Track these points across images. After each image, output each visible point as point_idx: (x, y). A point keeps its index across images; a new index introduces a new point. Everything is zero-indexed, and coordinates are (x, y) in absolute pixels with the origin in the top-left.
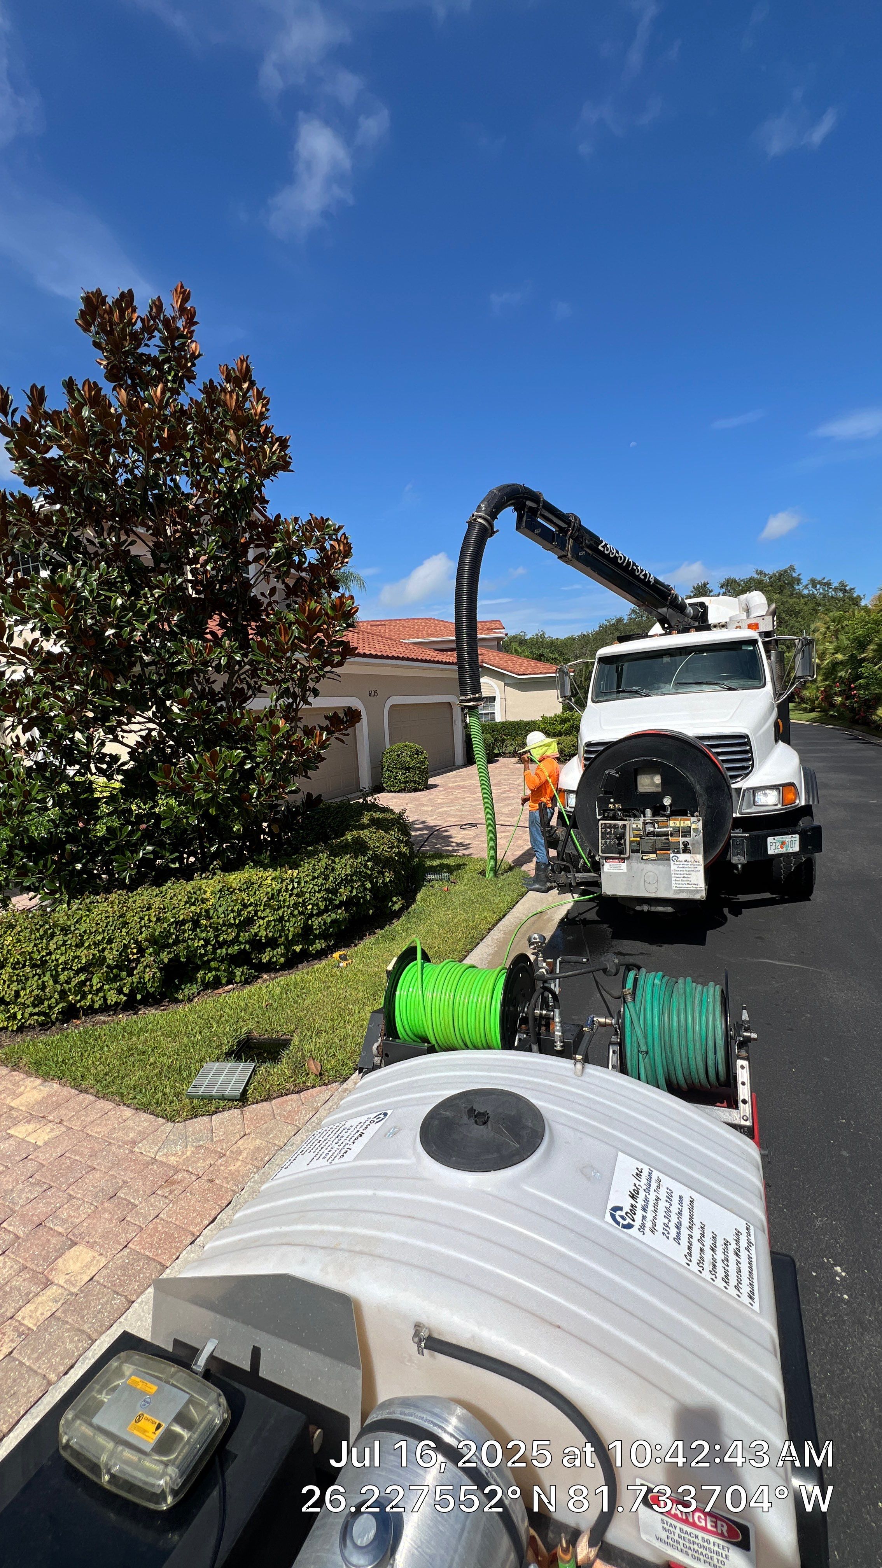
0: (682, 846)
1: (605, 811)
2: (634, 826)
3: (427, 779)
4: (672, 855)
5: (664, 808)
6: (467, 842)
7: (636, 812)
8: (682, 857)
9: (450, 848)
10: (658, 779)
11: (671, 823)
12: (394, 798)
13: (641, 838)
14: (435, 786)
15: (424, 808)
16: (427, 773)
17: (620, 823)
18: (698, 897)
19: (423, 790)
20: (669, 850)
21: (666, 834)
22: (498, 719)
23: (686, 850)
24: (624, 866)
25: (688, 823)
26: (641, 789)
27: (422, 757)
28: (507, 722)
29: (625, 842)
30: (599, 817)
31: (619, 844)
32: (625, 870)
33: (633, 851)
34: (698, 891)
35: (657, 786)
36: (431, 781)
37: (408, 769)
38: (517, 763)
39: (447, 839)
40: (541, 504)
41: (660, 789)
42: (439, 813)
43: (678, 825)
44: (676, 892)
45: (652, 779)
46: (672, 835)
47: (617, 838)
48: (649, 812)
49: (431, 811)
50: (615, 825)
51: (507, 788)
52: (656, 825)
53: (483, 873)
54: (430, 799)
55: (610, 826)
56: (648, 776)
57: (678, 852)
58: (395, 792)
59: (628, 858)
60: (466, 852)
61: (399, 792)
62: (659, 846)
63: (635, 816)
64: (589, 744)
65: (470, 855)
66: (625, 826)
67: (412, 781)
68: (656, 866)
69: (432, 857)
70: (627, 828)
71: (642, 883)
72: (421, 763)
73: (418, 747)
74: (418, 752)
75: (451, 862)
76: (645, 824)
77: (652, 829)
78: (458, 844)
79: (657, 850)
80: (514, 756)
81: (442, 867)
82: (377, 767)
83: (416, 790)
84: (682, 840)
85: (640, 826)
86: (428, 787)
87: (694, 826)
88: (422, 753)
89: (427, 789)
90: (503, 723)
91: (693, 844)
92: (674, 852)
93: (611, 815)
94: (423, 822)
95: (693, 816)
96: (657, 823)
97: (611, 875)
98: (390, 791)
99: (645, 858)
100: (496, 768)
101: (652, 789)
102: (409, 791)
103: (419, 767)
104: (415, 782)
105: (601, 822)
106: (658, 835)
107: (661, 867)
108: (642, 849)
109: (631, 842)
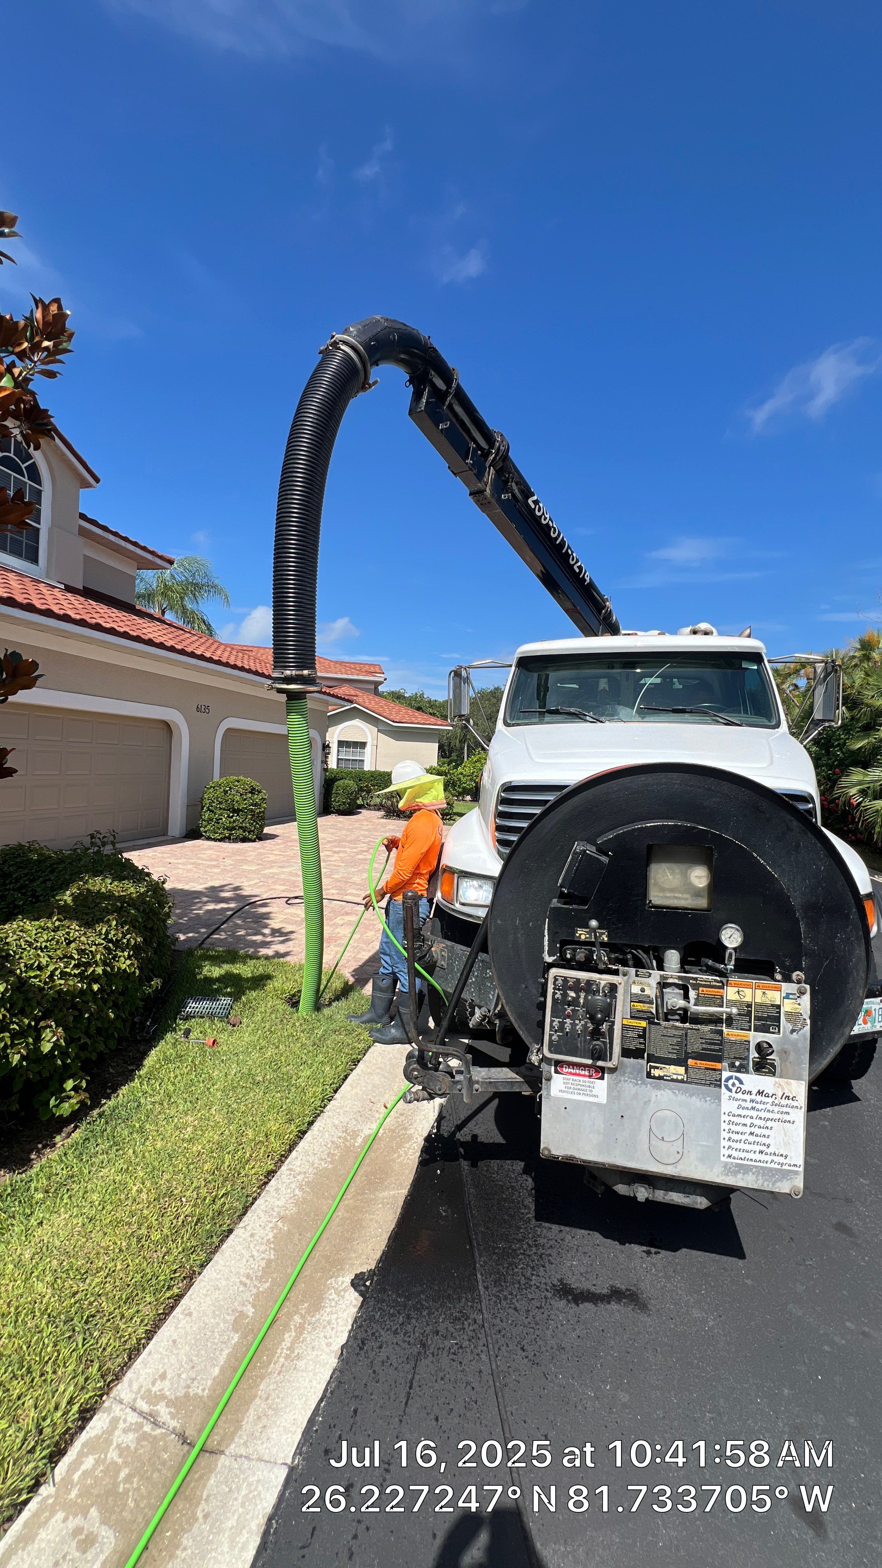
0: (753, 1054)
1: (564, 943)
2: (636, 989)
3: (262, 827)
4: (725, 1074)
5: (718, 951)
6: (289, 928)
7: (641, 954)
8: (752, 1081)
9: (258, 938)
10: (699, 877)
11: (731, 993)
12: (210, 848)
13: (651, 1022)
14: (272, 837)
15: (245, 867)
16: (263, 819)
17: (604, 979)
18: (784, 1187)
19: (254, 841)
20: (719, 1060)
21: (715, 1020)
22: (367, 767)
23: (763, 1066)
24: (600, 1088)
25: (774, 997)
26: (657, 896)
27: (257, 798)
28: (376, 771)
29: (611, 1030)
30: (550, 959)
31: (596, 1033)
32: (603, 1099)
33: (626, 1053)
34: (785, 1174)
35: (697, 893)
36: (266, 830)
37: (237, 811)
38: (382, 818)
39: (260, 921)
40: (452, 390)
41: (702, 903)
42: (265, 874)
43: (748, 999)
44: (728, 1169)
45: (686, 876)
46: (730, 1021)
47: (592, 1018)
48: (673, 957)
49: (254, 872)
50: (589, 983)
51: (364, 847)
52: (692, 994)
53: (294, 1002)
54: (260, 854)
55: (577, 986)
56: (677, 868)
57: (743, 1069)
58: (215, 840)
59: (613, 1070)
60: (282, 948)
61: (220, 840)
62: (695, 1046)
63: (639, 964)
64: (509, 788)
65: (286, 954)
66: (613, 988)
67: (241, 828)
68: (682, 1098)
69: (217, 960)
70: (620, 995)
71: (643, 1136)
72: (256, 805)
73: (254, 783)
74: (253, 791)
75: (245, 970)
76: (663, 985)
77: (682, 1003)
78: (275, 932)
79: (688, 1056)
80: (379, 810)
81: (230, 979)
82: (195, 806)
83: (244, 840)
84: (755, 1037)
85: (651, 992)
86: (261, 837)
87: (788, 1006)
88: (259, 792)
89: (260, 839)
90: (372, 772)
91: (784, 1053)
92: (732, 1066)
93: (581, 956)
94: (237, 888)
95: (787, 979)
96: (696, 987)
97: (566, 1106)
98: (209, 839)
99: (656, 1073)
100: (357, 821)
101: (684, 901)
102: (236, 840)
103: (252, 810)
104: (244, 829)
105: (554, 972)
106: (697, 1020)
107: (696, 1102)
108: (651, 1049)
109: (624, 1028)
